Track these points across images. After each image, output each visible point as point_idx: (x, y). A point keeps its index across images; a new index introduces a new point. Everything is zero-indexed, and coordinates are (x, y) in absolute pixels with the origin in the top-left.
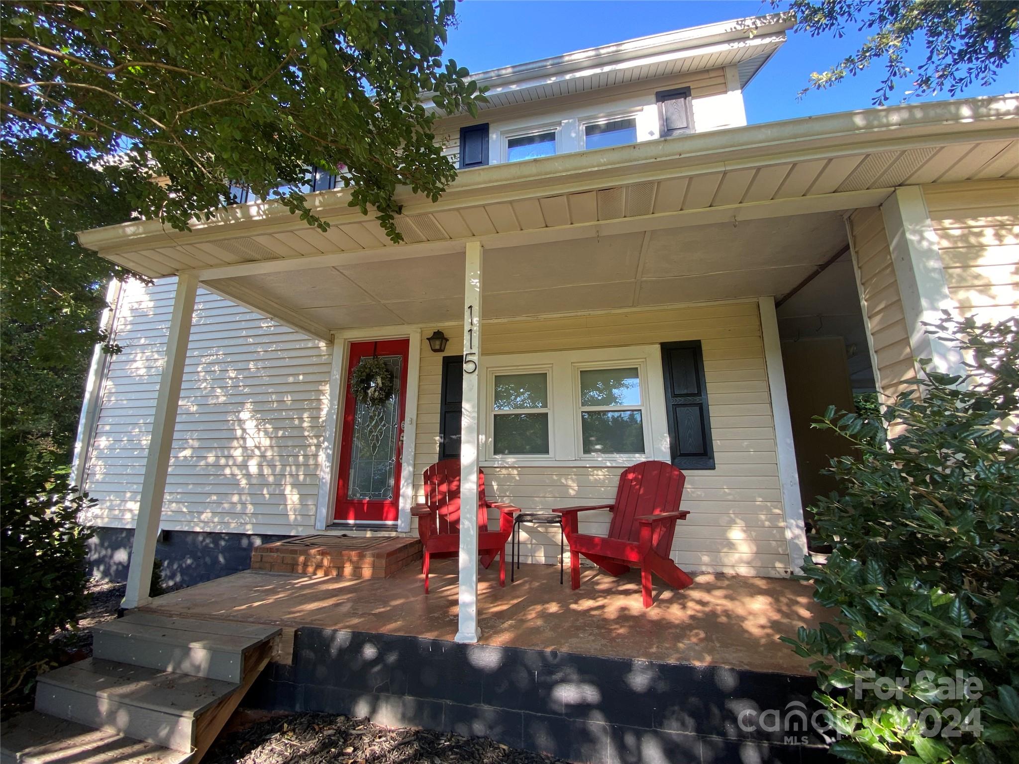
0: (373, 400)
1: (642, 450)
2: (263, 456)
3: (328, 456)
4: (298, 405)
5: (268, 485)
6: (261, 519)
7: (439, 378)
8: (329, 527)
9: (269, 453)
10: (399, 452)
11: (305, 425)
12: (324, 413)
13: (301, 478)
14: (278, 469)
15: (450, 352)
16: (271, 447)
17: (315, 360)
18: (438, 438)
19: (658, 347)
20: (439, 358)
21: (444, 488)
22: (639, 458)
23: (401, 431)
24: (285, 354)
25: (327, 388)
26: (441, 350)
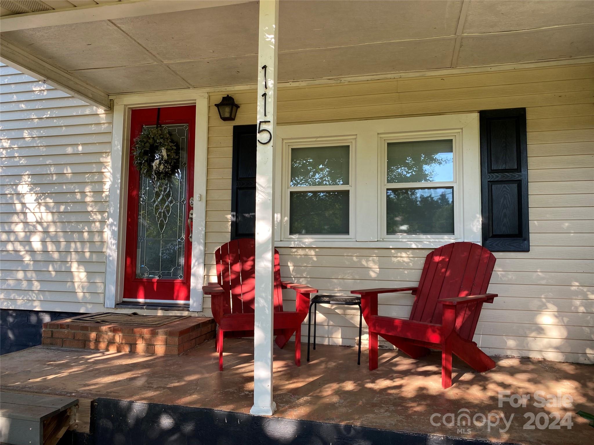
0: (158, 173)
1: (451, 231)
2: (46, 232)
3: (113, 232)
4: (79, 179)
5: (53, 262)
6: (48, 296)
7: (229, 150)
8: (118, 305)
9: (52, 229)
10: (189, 230)
11: (88, 199)
12: (107, 187)
13: (87, 255)
14: (63, 244)
15: (241, 120)
16: (54, 222)
17: (94, 129)
18: (229, 216)
19: (476, 116)
20: (228, 128)
21: (237, 267)
22: (447, 240)
23: (190, 208)
24: (62, 122)
25: (109, 159)
26: (231, 118)
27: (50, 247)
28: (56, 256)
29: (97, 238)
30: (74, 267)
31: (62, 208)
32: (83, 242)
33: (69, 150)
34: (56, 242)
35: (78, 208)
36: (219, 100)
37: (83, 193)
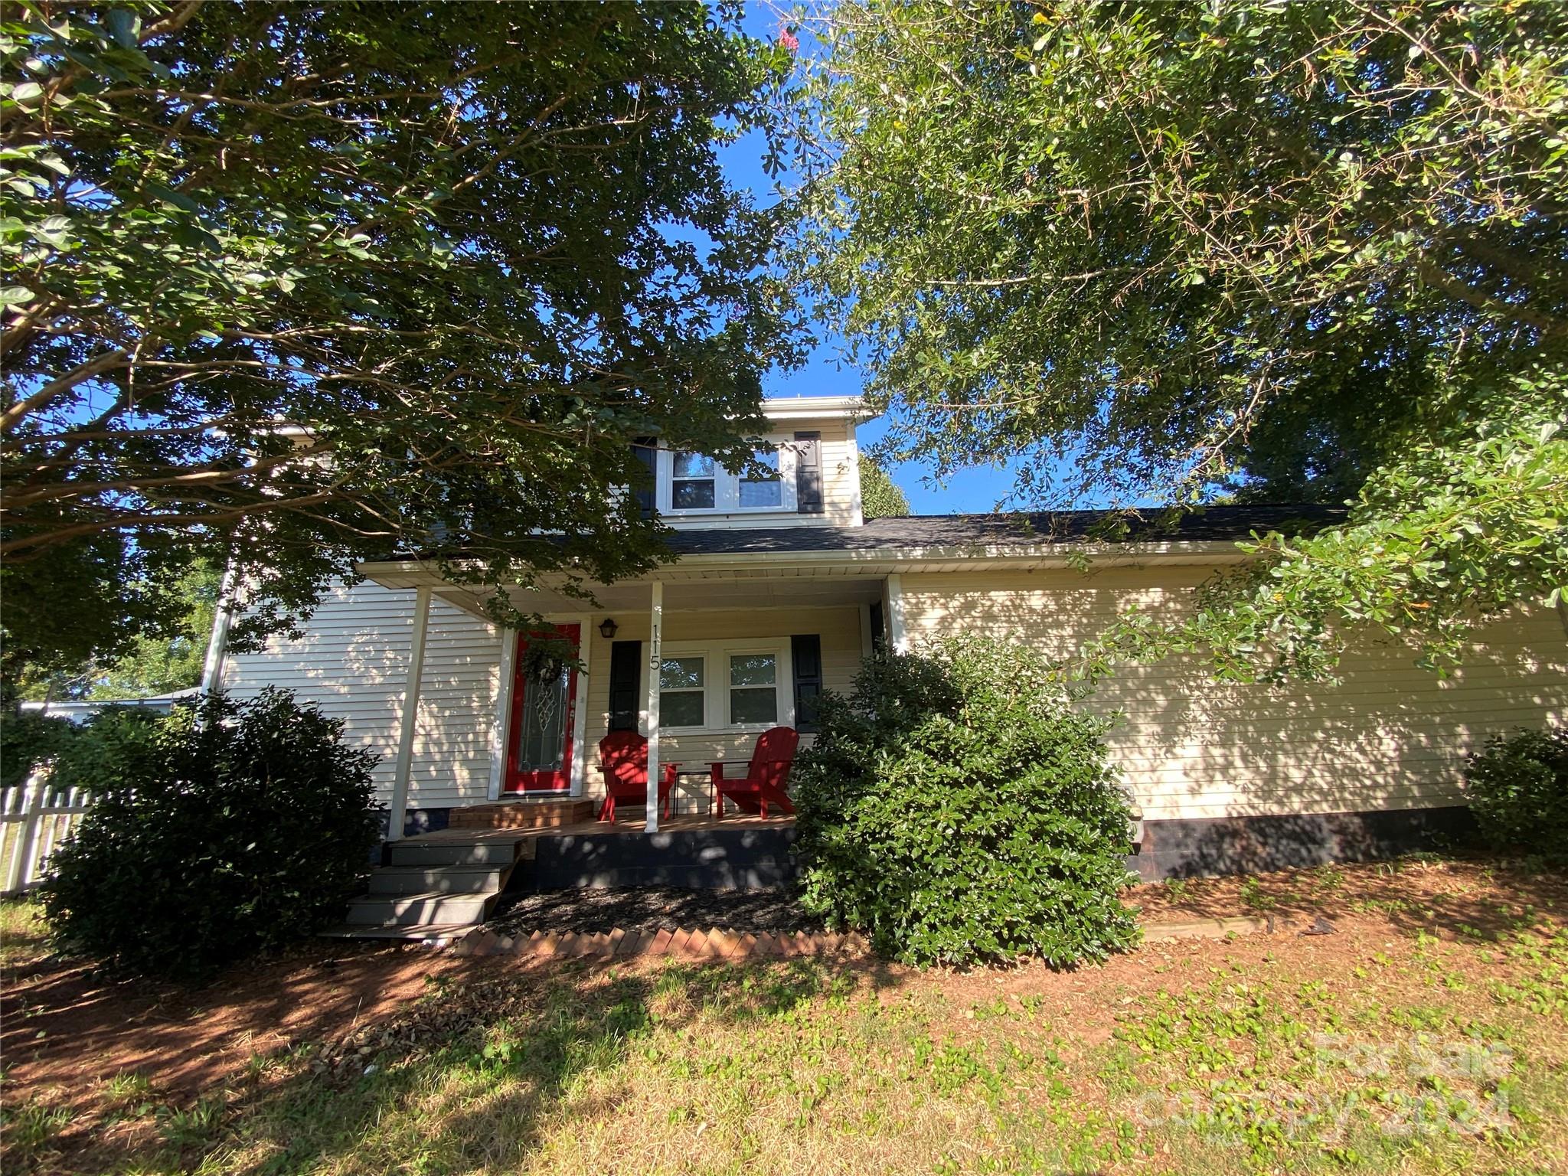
0: (544, 680)
1: (775, 720)
2: (428, 735)
3: (499, 733)
4: (467, 686)
5: (434, 762)
6: (427, 794)
7: (609, 661)
8: (502, 797)
9: (435, 734)
10: (571, 727)
13: (471, 755)
14: (445, 748)
17: (483, 643)
18: (607, 715)
19: (789, 639)
20: (609, 642)
21: (616, 755)
22: (772, 725)
25: (496, 670)
26: (611, 636)
27: (433, 749)
28: (437, 757)
29: (481, 739)
30: (456, 767)
31: (447, 713)
32: (466, 743)
33: (457, 661)
34: (438, 743)
35: (464, 712)
36: (601, 622)
37: (469, 699)
